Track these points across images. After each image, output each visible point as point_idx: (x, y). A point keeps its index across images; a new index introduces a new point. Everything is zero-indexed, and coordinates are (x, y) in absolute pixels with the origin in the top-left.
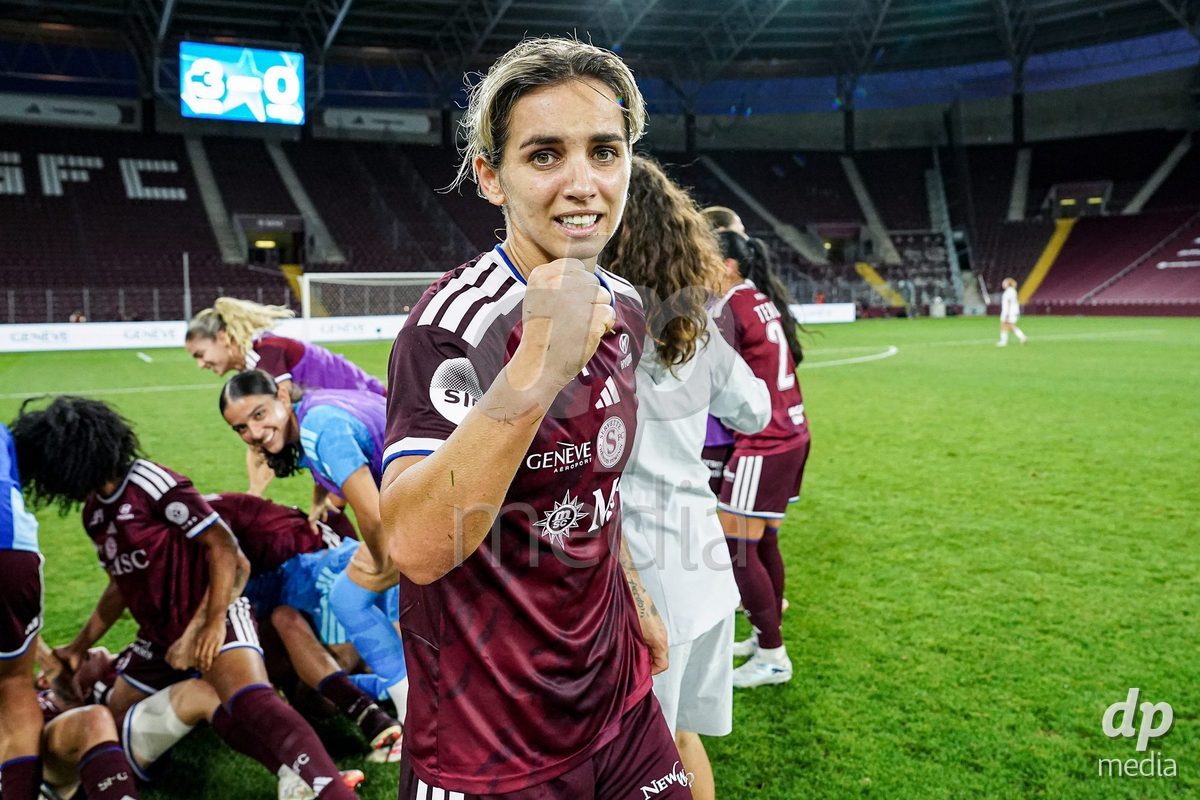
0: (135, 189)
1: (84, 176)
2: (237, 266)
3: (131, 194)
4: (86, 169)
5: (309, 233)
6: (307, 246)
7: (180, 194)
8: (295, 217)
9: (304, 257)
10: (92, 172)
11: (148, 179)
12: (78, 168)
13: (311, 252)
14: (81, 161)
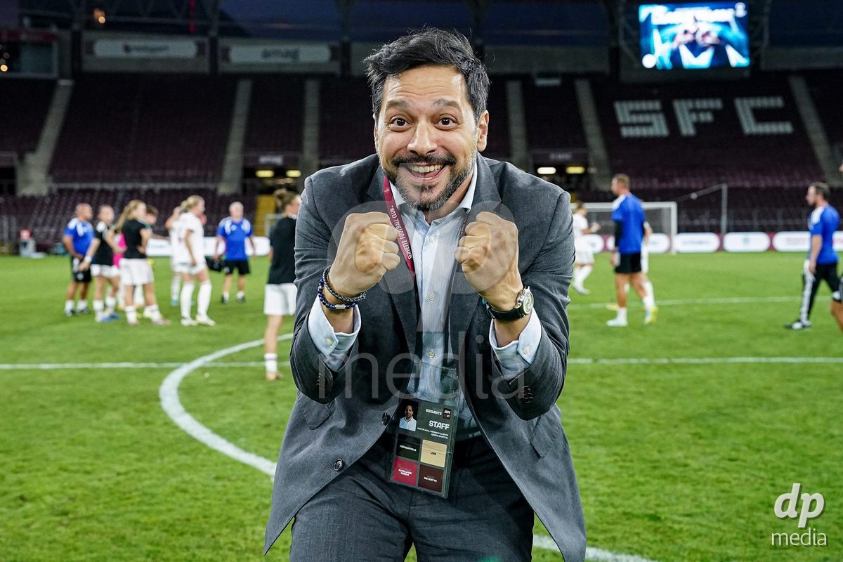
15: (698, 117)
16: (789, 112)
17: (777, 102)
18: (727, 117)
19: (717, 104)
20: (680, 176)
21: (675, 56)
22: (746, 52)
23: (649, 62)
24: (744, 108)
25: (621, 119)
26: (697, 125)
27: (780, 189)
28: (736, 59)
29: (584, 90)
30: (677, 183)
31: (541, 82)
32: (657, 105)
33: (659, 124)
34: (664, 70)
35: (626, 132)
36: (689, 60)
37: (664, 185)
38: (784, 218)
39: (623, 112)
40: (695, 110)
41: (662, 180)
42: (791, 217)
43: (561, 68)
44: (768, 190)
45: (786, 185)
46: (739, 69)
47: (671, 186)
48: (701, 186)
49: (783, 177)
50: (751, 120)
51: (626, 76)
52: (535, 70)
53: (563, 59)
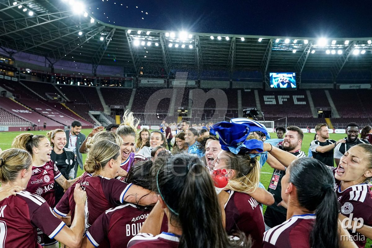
0: (296, 102)
1: (286, 100)
2: (316, 118)
3: (295, 103)
4: (286, 98)
5: (332, 111)
6: (332, 114)
7: (305, 103)
8: (329, 108)
9: (331, 117)
10: (288, 99)
11: (299, 100)
12: (285, 98)
13: (333, 115)
14: (285, 97)
15: (283, 100)
16: (306, 99)
17: (303, 97)
18: (291, 100)
19: (289, 97)
20: (278, 114)
21: (278, 85)
22: (295, 85)
23: (272, 86)
24: (295, 98)
25: (265, 100)
26: (283, 102)
27: (302, 118)
28: (293, 86)
29: (256, 92)
30: (277, 116)
31: (246, 90)
32: (274, 97)
33: (274, 102)
34: (276, 88)
35: (266, 103)
36: (282, 86)
37: (274, 116)
38: (302, 125)
39: (265, 98)
40: (283, 98)
41: (274, 115)
42: (304, 125)
43: (251, 87)
44: (299, 118)
45: (303, 117)
46: (294, 88)
47: (276, 116)
48: (283, 116)
49: (303, 115)
50: (296, 101)
51: (266, 89)
52: (245, 87)
53: (252, 85)
